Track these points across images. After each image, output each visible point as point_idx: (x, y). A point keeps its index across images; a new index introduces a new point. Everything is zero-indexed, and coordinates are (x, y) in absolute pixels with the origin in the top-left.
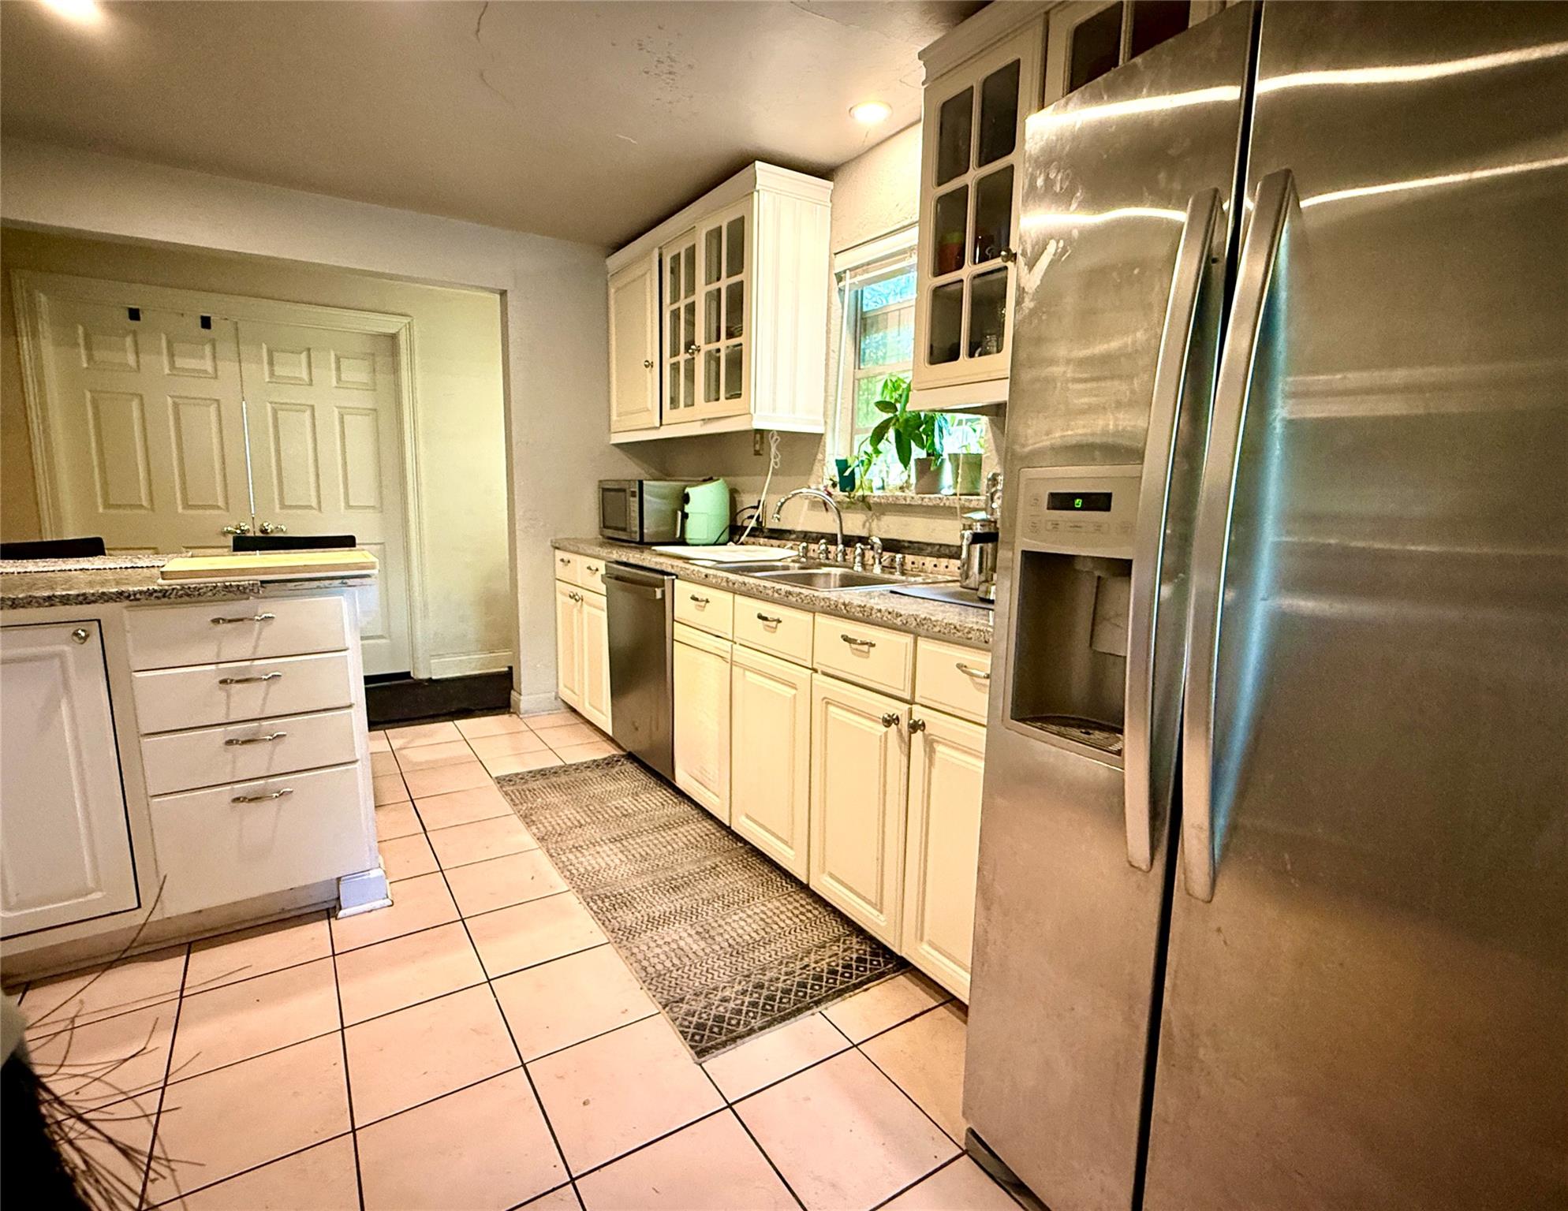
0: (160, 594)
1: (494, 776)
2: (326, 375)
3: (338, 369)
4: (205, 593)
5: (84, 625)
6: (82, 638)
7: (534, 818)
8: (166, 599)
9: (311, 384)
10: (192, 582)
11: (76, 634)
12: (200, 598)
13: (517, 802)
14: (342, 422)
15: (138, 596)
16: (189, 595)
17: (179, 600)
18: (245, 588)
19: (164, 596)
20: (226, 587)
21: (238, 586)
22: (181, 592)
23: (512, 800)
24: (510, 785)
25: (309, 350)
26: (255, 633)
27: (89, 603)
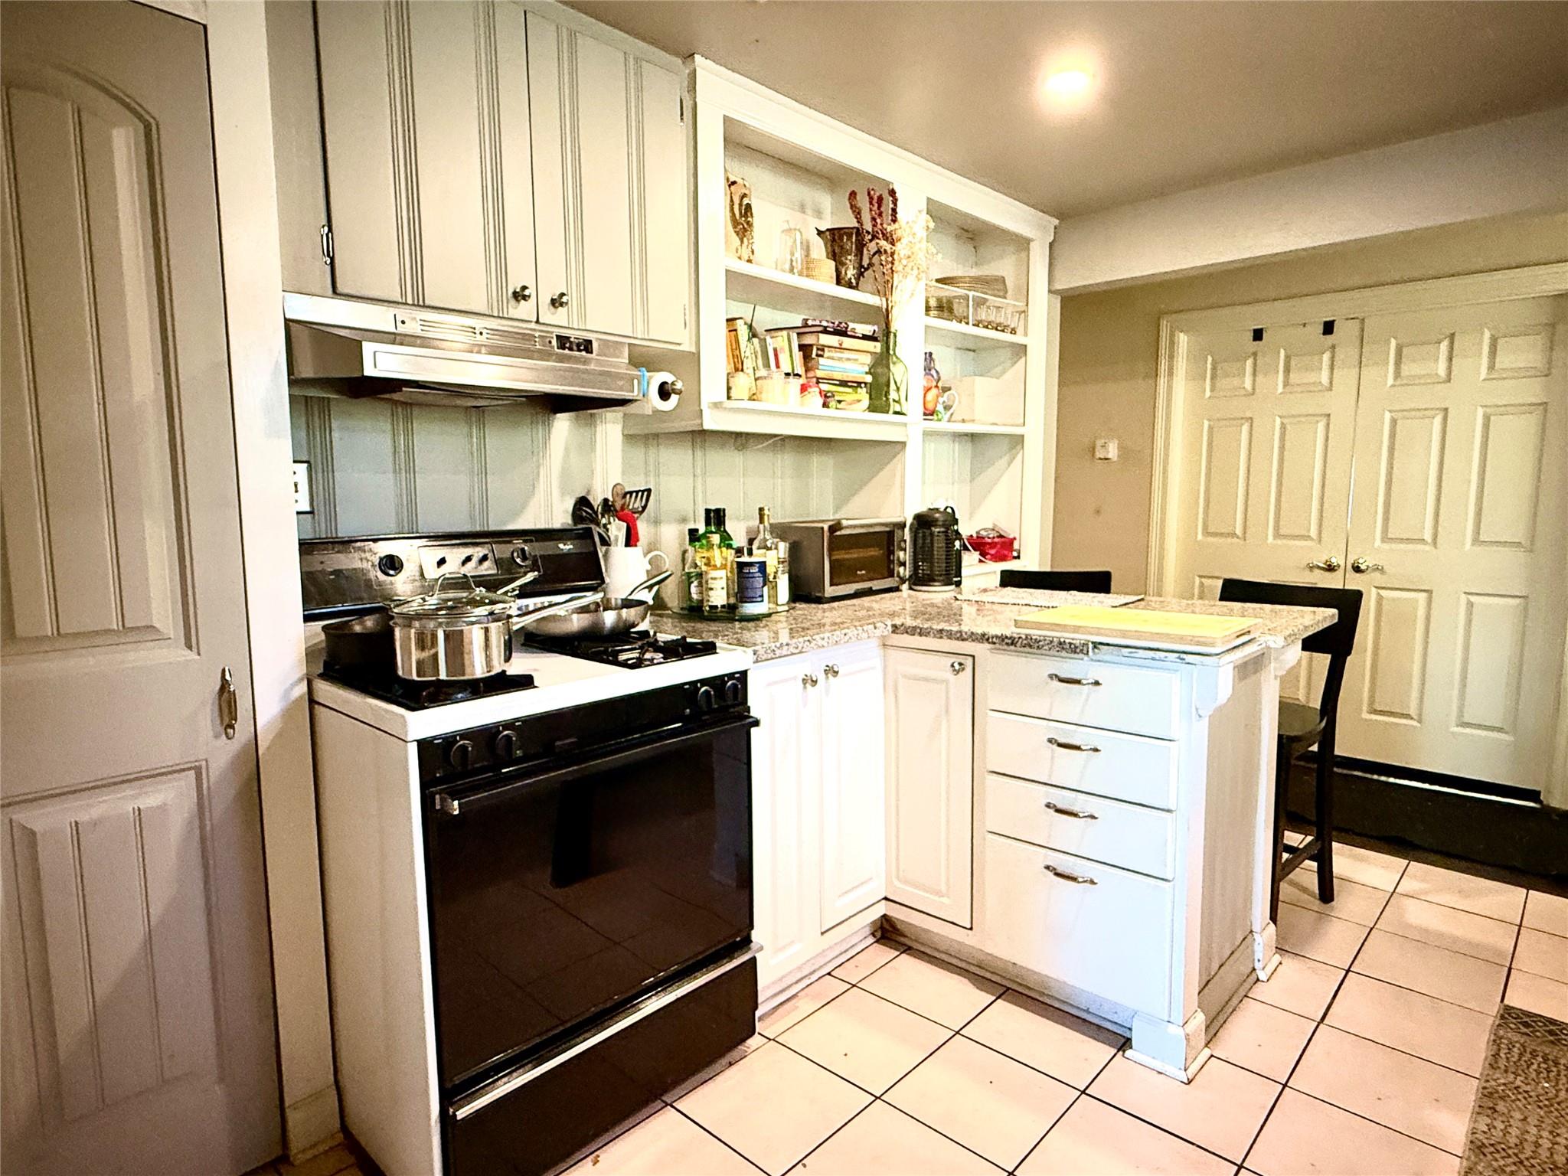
0: (1010, 641)
1: (1506, 1002)
2: (1474, 365)
3: (1493, 352)
4: (1043, 646)
5: (961, 659)
6: (955, 670)
7: (1501, 1107)
8: (1012, 648)
9: (1449, 380)
10: (1035, 633)
11: (952, 666)
12: (1039, 651)
13: (1502, 1063)
14: (1486, 426)
15: (994, 640)
16: (1030, 646)
17: (1022, 649)
18: (1076, 647)
19: (1012, 644)
20: (1060, 643)
21: (1070, 644)
22: (1025, 642)
23: (1496, 1056)
24: (1517, 1031)
25: (1453, 335)
26: (1084, 697)
27: (963, 640)
